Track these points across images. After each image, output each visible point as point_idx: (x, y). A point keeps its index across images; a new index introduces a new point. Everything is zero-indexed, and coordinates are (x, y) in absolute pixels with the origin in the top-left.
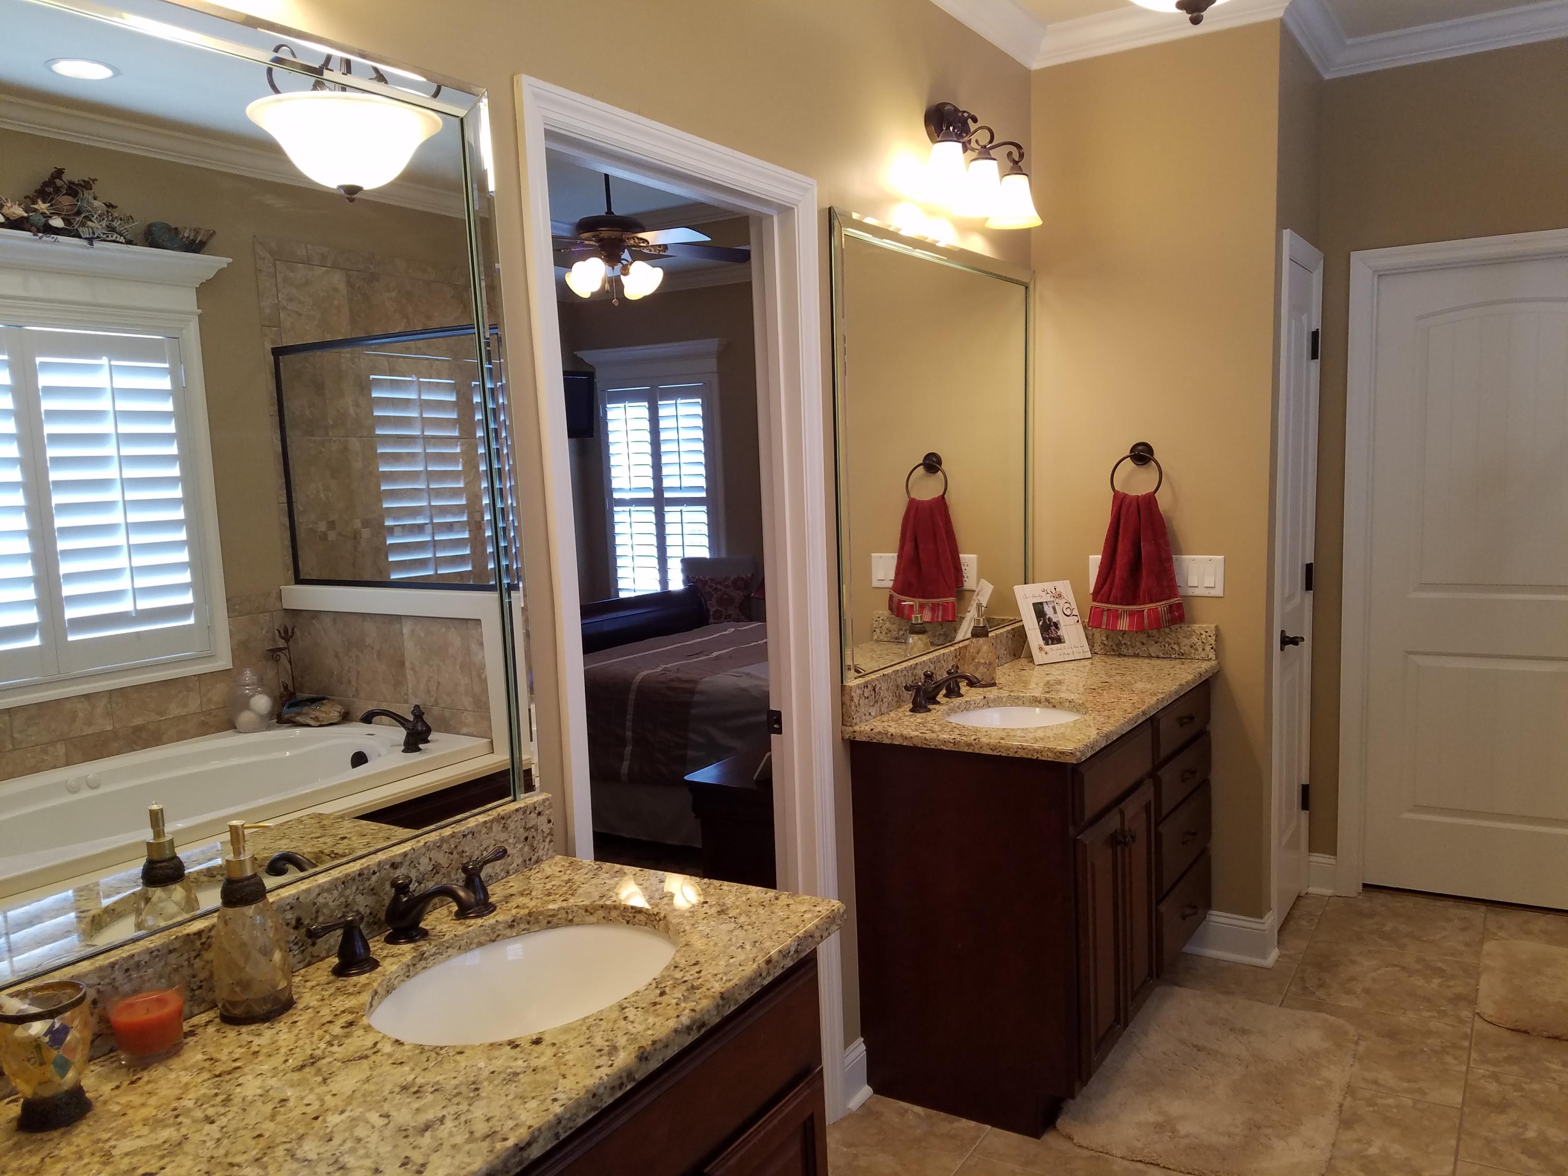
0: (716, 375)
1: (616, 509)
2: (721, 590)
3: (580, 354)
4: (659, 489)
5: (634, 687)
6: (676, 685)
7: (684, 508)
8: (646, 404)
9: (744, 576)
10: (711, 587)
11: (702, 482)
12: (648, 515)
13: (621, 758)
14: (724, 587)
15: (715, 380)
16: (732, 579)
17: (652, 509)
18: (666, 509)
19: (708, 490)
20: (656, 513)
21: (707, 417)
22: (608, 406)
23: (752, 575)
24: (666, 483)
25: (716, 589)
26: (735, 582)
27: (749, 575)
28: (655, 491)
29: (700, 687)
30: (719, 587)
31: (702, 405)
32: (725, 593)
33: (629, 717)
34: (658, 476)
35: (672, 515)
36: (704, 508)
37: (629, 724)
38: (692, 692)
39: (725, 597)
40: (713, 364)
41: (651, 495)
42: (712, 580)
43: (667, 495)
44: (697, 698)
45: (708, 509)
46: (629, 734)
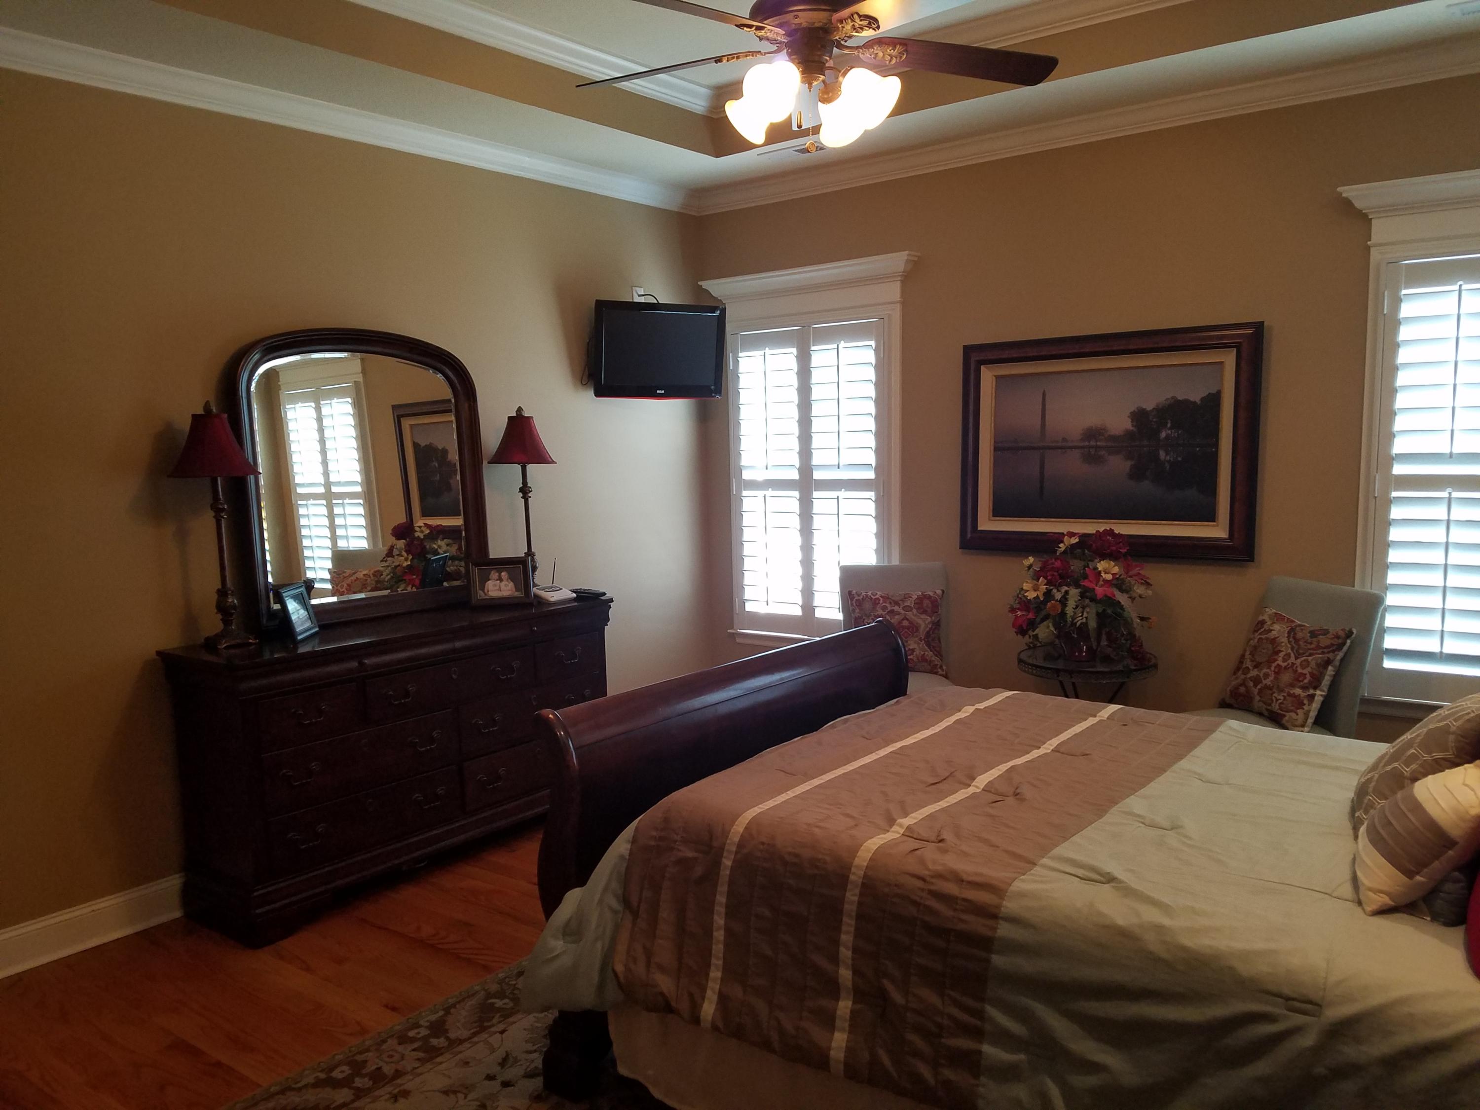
0: (898, 307)
1: (745, 493)
2: (899, 614)
3: (706, 284)
4: (806, 468)
5: (856, 876)
6: (952, 889)
7: (843, 494)
8: (794, 351)
9: (931, 594)
10: (884, 608)
11: (870, 458)
12: (791, 501)
13: (829, 1021)
14: (903, 608)
15: (896, 314)
16: (915, 597)
17: (796, 494)
18: (816, 494)
19: (877, 470)
20: (800, 500)
21: (881, 367)
22: (741, 354)
23: (943, 592)
24: (817, 458)
25: (892, 612)
26: (920, 601)
27: (939, 592)
28: (801, 470)
29: (1010, 906)
30: (896, 608)
31: (876, 351)
32: (905, 618)
33: (847, 938)
34: (806, 452)
35: (822, 502)
36: (872, 494)
37: (846, 953)
38: (992, 914)
39: (905, 623)
40: (894, 291)
41: (794, 475)
42: (886, 598)
43: (817, 475)
44: (1004, 930)
45: (877, 496)
46: (845, 974)
